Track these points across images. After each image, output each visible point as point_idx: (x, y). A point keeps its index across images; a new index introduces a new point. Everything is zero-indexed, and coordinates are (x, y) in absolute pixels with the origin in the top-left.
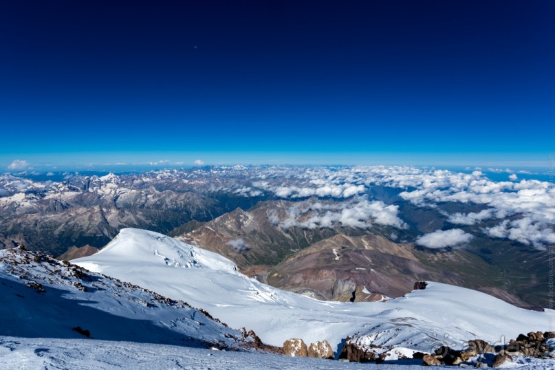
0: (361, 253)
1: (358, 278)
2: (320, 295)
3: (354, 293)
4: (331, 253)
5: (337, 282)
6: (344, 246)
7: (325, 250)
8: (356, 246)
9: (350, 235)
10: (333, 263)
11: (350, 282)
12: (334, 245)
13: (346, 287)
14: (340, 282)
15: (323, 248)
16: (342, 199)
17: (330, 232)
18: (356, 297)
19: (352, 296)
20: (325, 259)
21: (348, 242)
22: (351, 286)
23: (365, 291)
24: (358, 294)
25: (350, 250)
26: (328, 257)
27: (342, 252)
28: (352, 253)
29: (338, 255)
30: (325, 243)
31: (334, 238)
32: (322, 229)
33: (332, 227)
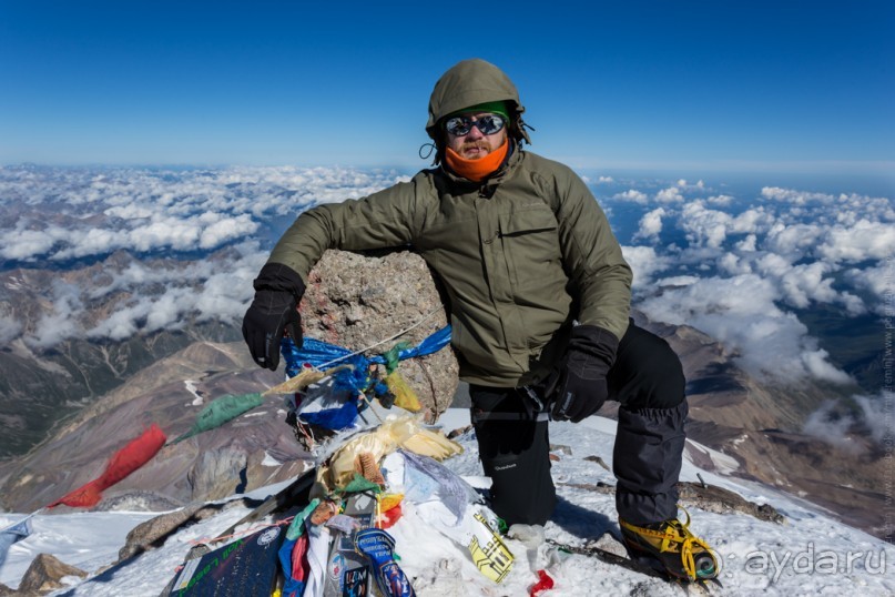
0: (254, 380)
1: (251, 437)
2: (161, 499)
3: (243, 474)
4: (180, 393)
5: (201, 458)
6: (212, 368)
7: (163, 387)
8: (241, 365)
9: (225, 341)
10: (189, 414)
11: (232, 450)
12: (186, 371)
13: (225, 463)
14: (208, 456)
15: (159, 383)
16: (196, 254)
17: (175, 339)
18: (249, 479)
19: (239, 481)
20: (167, 410)
21: (222, 359)
22: (235, 460)
23: (269, 461)
24: (252, 473)
25: (226, 377)
26: (173, 402)
27: (208, 385)
28: (232, 382)
29: (199, 393)
30: (163, 369)
31: (186, 352)
32: (152, 334)
33: (177, 326)
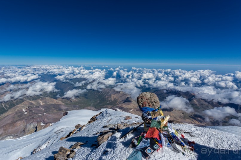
0: (39, 108)
1: (38, 120)
2: (16, 136)
3: (36, 128)
4: (22, 112)
5: (26, 125)
6: (29, 106)
7: (17, 111)
8: (36, 105)
9: (32, 100)
10: (24, 116)
11: (34, 123)
12: (23, 107)
13: (32, 126)
14: (28, 125)
15: (17, 110)
16: (26, 82)
17: (20, 100)
18: (38, 128)
20: (18, 116)
21: (31, 104)
22: (34, 125)
23: (42, 124)
24: (38, 127)
25: (32, 108)
26: (20, 114)
27: (28, 110)
28: (34, 108)
29: (26, 111)
30: (17, 107)
31: (23, 103)
32: (15, 100)
33: (21, 98)
